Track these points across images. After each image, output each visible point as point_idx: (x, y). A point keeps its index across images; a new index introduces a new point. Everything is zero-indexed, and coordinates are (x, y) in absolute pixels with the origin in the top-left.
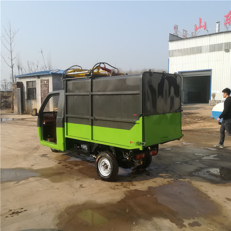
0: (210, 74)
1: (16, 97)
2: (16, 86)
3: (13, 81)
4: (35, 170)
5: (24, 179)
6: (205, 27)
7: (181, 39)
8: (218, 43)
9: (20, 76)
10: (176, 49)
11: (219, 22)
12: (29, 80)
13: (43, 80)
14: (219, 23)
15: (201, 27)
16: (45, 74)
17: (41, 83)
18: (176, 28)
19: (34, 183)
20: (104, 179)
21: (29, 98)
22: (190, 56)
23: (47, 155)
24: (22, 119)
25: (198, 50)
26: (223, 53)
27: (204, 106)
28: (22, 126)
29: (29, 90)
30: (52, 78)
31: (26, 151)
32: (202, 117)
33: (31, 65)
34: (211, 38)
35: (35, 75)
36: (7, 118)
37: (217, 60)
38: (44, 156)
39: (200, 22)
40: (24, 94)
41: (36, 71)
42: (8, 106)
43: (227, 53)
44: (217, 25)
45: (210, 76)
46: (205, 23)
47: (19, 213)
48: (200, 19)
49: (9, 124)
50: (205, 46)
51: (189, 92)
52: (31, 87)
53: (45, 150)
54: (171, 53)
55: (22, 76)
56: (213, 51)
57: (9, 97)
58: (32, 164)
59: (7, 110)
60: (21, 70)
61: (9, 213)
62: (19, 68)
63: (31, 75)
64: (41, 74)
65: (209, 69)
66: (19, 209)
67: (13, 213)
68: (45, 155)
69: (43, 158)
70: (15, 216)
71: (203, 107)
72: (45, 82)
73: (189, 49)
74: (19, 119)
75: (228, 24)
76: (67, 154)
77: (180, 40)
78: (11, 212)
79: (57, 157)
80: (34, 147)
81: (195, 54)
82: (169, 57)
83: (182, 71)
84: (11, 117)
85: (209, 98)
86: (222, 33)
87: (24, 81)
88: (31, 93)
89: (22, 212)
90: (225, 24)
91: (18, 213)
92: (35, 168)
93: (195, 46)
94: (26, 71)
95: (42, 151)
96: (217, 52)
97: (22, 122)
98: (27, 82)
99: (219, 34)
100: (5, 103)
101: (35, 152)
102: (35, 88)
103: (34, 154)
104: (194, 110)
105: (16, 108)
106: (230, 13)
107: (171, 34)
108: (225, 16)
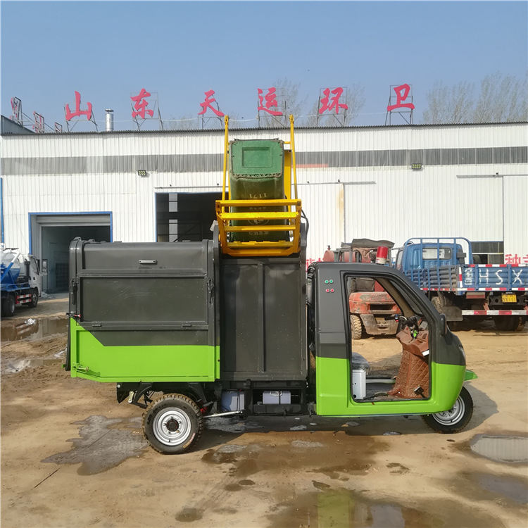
0: (109, 222)
6: (89, 115)
8: (121, 155)
10: (21, 156)
14: (111, 113)
15: (79, 113)
18: (16, 104)
22: (57, 177)
25: (78, 166)
26: (134, 176)
34: (105, 140)
37: (122, 192)
39: (79, 102)
43: (143, 178)
44: (108, 116)
45: (109, 227)
46: (90, 105)
48: (78, 95)
50: (93, 158)
54: (7, 164)
56: (112, 172)
65: (106, 210)
75: (139, 117)
77: (28, 135)
81: (71, 173)
82: (3, 175)
83: (38, 211)
90: (135, 115)
93: (69, 156)
96: (122, 174)
106: (144, 94)
107: (6, 119)
108: (132, 98)
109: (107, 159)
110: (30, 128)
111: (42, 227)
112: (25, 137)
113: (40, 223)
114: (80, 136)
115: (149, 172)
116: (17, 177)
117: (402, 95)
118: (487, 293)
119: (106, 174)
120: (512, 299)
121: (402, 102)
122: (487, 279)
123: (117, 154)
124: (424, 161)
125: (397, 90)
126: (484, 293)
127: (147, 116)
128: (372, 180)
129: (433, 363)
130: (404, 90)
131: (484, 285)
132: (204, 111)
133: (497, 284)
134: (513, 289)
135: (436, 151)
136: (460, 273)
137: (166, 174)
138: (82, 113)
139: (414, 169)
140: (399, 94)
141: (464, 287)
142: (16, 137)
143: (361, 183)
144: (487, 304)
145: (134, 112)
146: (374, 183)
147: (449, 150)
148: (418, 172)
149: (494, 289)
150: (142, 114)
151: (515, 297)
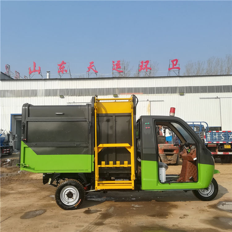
6: (39, 72)
8: (53, 89)
10: (9, 89)
18: (8, 67)
22: (24, 98)
26: (58, 98)
34: (46, 82)
39: (35, 66)
43: (62, 99)
44: (48, 74)
46: (40, 68)
48: (35, 64)
50: (40, 90)
56: (48, 96)
77: (13, 80)
81: (30, 97)
83: (15, 113)
93: (30, 89)
96: (53, 97)
106: (63, 63)
107: (3, 73)
108: (58, 65)
109: (46, 90)
110: (13, 78)
111: (16, 120)
112: (10, 81)
113: (16, 119)
114: (35, 81)
115: (65, 96)
116: (6, 98)
117: (175, 63)
118: (217, 144)
119: (45, 97)
120: (229, 147)
121: (175, 67)
122: (217, 138)
123: (50, 89)
124: (185, 92)
125: (173, 61)
126: (216, 144)
127: (64, 72)
128: (162, 100)
129: (198, 164)
130: (176, 61)
131: (215, 140)
132: (89, 70)
133: (222, 140)
134: (229, 142)
135: (190, 87)
136: (205, 135)
137: (72, 97)
138: (36, 71)
139: (181, 95)
140: (173, 63)
141: (207, 141)
142: (7, 81)
143: (158, 101)
144: (217, 150)
145: (59, 71)
146: (163, 101)
147: (196, 87)
148: (183, 96)
149: (220, 142)
150: (62, 72)
151: (230, 146)
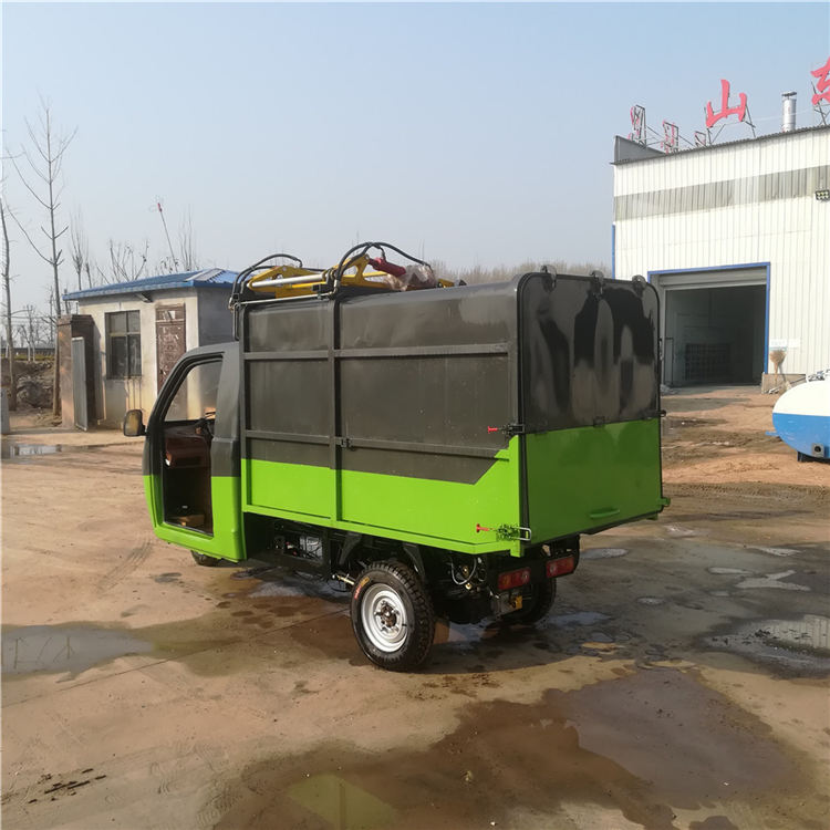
0: (765, 279)
1: (68, 368)
2: (70, 328)
3: (59, 311)
4: (136, 630)
5: (95, 665)
6: (742, 112)
7: (657, 156)
8: (789, 169)
9: (82, 295)
10: (641, 191)
11: (794, 94)
12: (114, 307)
13: (166, 307)
14: (793, 97)
15: (726, 111)
16: (173, 285)
17: (158, 318)
18: (638, 115)
19: (132, 678)
20: (382, 662)
21: (114, 372)
22: (689, 216)
23: (180, 575)
24: (91, 447)
25: (721, 195)
26: (808, 202)
27: (742, 396)
28: (91, 473)
29: (114, 343)
30: (196, 298)
31: (104, 561)
32: (736, 435)
33: (122, 256)
34: (764, 149)
35: (135, 289)
36: (39, 445)
37: (788, 230)
38: (167, 578)
39: (726, 95)
40: (98, 357)
41: (142, 277)
42: (39, 400)
43: (824, 203)
44: (787, 104)
45: (765, 286)
46: (744, 98)
47: (79, 785)
48: (726, 85)
49: (46, 464)
50: (743, 182)
51: (688, 346)
52: (124, 334)
53: (172, 556)
54: (622, 204)
55: (92, 294)
56: (773, 198)
57: (44, 368)
58: (125, 610)
59: (36, 417)
60: (88, 271)
61: (40, 787)
62: (79, 266)
63: (124, 291)
64: (159, 286)
65: (760, 261)
66: (77, 771)
67: (57, 787)
68: (173, 574)
69: (163, 585)
70: (65, 798)
71: (741, 400)
72: (173, 313)
73: (685, 194)
74: (79, 449)
75: (824, 101)
76: (250, 573)
77: (653, 158)
78: (49, 785)
79: (215, 584)
80: (134, 546)
81: (710, 207)
82: (616, 220)
83: (661, 269)
84: (50, 440)
85: (763, 367)
86: (805, 131)
87: (98, 313)
88: (123, 355)
89: (88, 782)
90: (816, 100)
91: (73, 785)
92: (136, 622)
93: (707, 182)
94: (105, 277)
95: (159, 563)
96: (789, 201)
97: (91, 457)
98: (109, 316)
99: (796, 137)
100: (29, 391)
101: (136, 567)
102: (138, 338)
103: (133, 574)
104: (709, 411)
105: (68, 408)
107: (622, 140)
108: (813, 73)
109: (765, 179)
110: (657, 147)
111: (668, 291)
112: (647, 162)
113: (665, 287)
114: (725, 149)
116: (634, 222)
119: (762, 204)
138: (732, 111)
142: (635, 164)
145: (816, 96)
